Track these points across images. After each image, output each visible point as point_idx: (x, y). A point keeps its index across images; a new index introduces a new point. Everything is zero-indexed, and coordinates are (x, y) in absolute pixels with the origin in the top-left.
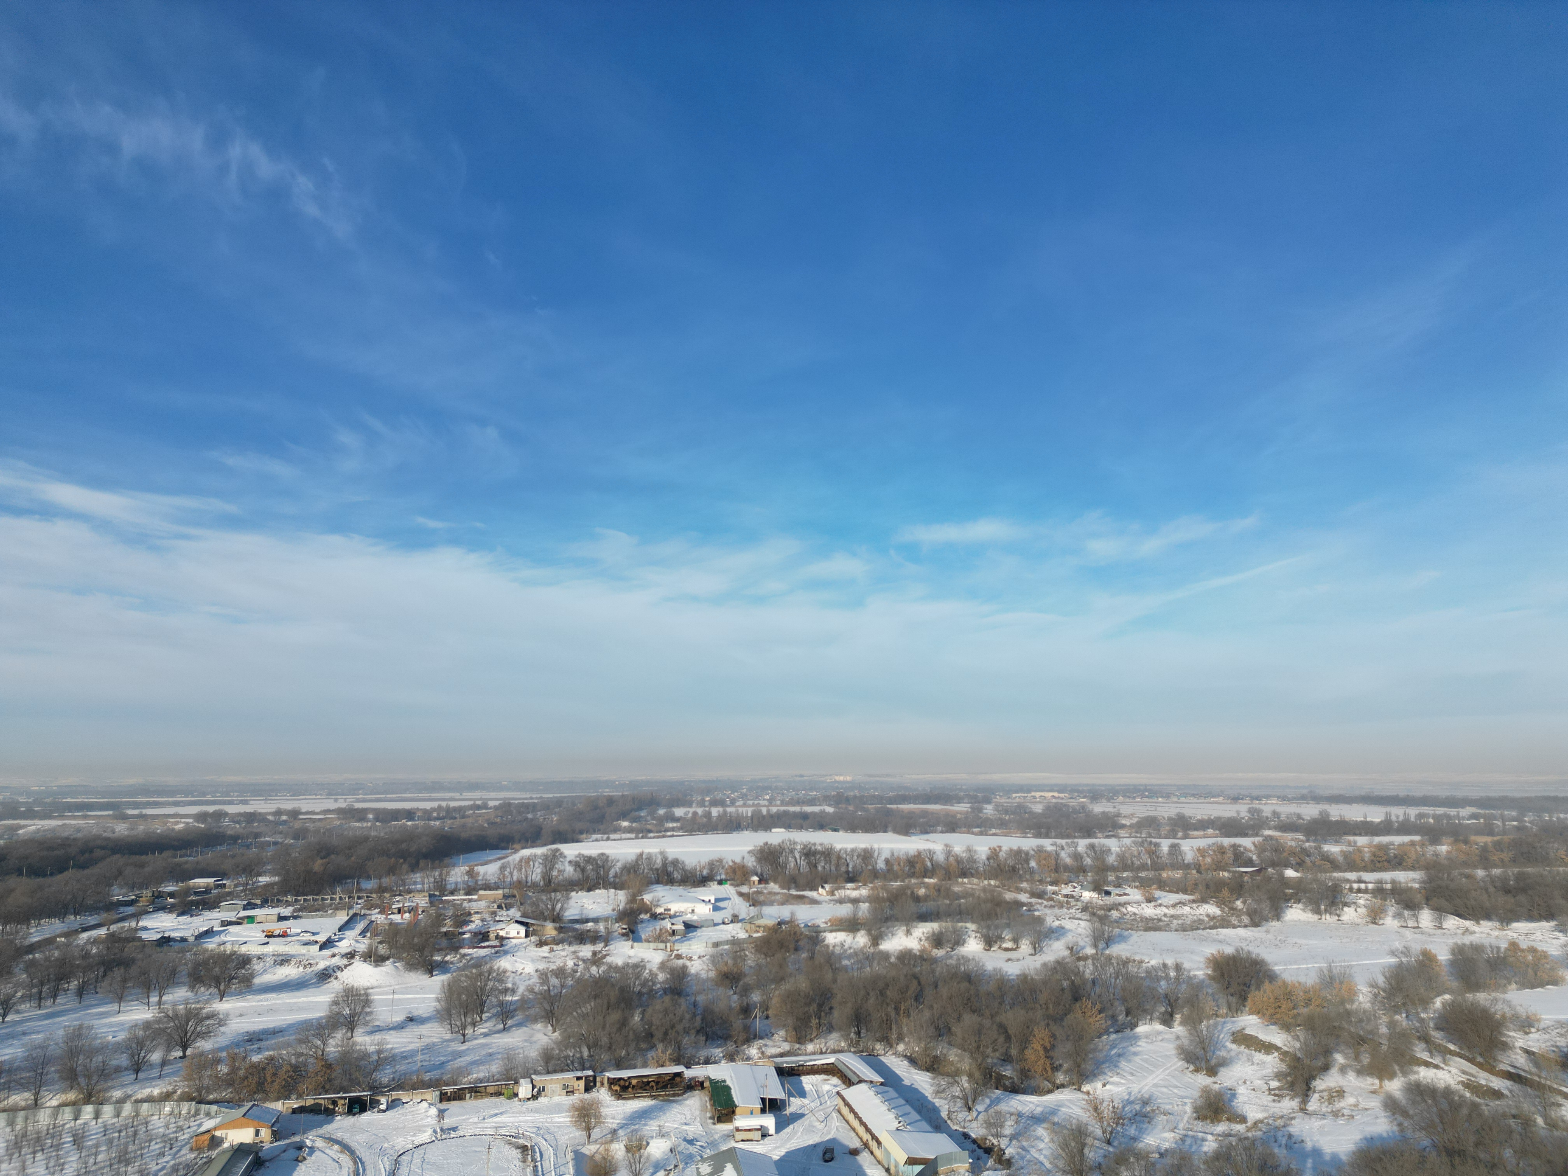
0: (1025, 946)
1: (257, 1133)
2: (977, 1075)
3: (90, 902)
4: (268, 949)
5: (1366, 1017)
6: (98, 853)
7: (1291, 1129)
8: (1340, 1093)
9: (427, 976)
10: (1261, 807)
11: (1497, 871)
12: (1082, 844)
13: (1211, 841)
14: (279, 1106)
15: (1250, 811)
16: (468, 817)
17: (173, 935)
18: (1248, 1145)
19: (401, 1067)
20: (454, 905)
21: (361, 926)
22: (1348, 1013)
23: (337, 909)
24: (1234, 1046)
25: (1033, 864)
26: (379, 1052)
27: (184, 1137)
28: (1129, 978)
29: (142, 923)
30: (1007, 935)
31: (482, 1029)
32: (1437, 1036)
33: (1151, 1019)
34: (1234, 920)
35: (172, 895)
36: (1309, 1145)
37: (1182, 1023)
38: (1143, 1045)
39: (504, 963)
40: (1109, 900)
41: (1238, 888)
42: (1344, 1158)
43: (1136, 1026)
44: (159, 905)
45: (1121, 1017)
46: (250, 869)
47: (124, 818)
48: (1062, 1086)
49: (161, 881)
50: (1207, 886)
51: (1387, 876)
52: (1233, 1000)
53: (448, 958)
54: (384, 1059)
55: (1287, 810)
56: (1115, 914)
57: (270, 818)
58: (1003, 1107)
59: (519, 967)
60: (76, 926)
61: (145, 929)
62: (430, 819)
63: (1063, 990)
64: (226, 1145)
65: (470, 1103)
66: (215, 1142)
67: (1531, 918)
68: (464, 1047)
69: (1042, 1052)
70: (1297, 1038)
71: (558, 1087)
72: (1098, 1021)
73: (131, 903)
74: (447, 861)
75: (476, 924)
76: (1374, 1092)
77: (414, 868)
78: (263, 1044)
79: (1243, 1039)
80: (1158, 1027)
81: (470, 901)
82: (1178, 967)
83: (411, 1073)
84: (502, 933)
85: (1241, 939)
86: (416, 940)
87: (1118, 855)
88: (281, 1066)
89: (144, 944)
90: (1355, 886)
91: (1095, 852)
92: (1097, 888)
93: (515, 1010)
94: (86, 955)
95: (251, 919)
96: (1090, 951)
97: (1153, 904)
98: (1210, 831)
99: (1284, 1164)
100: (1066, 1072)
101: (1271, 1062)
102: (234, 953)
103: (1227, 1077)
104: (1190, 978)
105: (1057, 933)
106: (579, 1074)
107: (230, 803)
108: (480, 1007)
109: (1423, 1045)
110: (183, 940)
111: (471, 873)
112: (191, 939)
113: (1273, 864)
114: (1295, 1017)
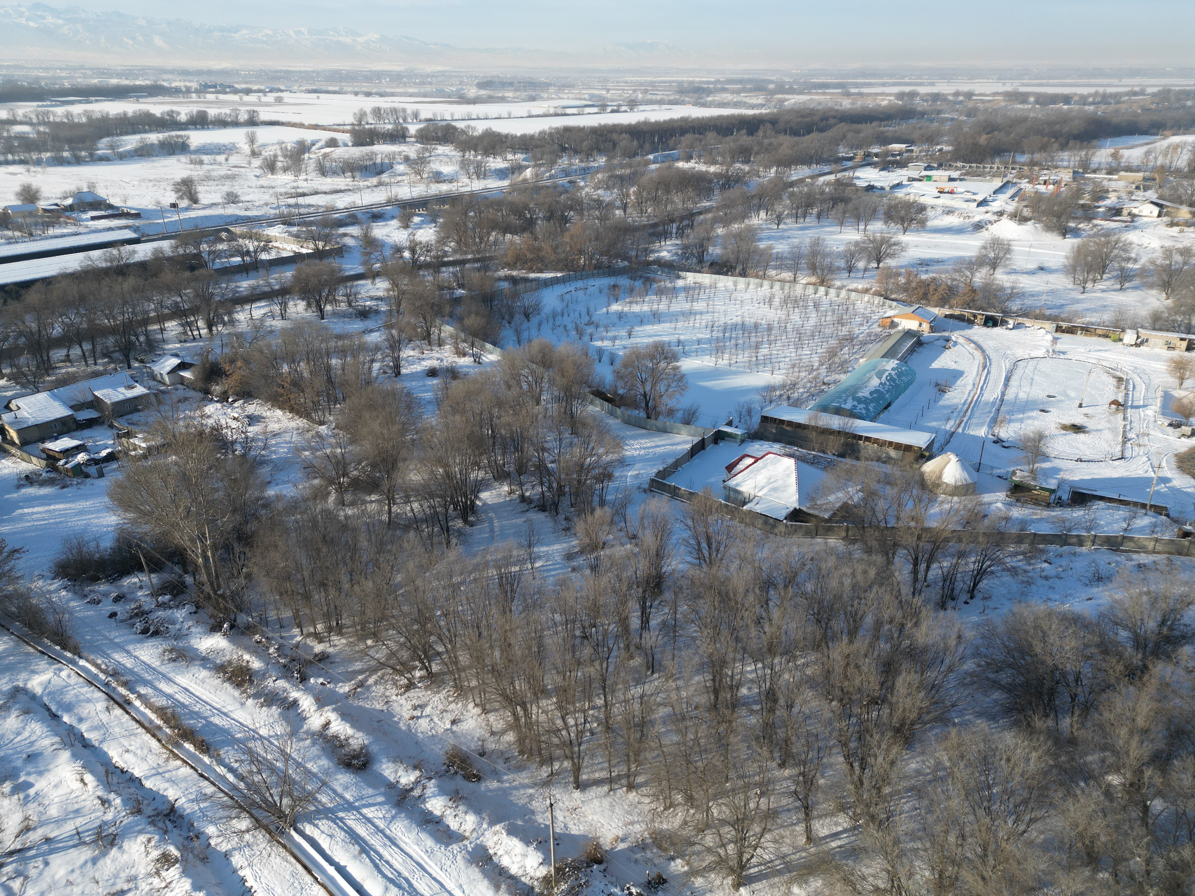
1: (920, 325)
3: (825, 156)
4: (939, 202)
6: (832, 121)
9: (1061, 238)
14: (936, 311)
16: (1124, 102)
17: (877, 184)
19: (1028, 302)
20: (1094, 182)
21: (1011, 191)
23: (994, 176)
26: (1012, 288)
27: (875, 317)
29: (857, 174)
31: (1100, 286)
35: (877, 155)
39: (1132, 237)
44: (867, 162)
46: (931, 139)
47: (848, 95)
49: (870, 145)
53: (1081, 226)
54: (1014, 294)
57: (950, 98)
59: (1145, 242)
60: (817, 172)
61: (858, 178)
62: (1085, 104)
64: (900, 328)
65: (1080, 337)
66: (893, 325)
68: (1083, 296)
71: (1161, 342)
73: (850, 159)
74: (1095, 142)
75: (1111, 200)
77: (1063, 147)
78: (930, 268)
81: (1110, 180)
83: (1036, 307)
84: (1135, 211)
86: (1056, 208)
88: (940, 285)
89: (857, 189)
93: (1134, 276)
94: (823, 193)
95: (929, 178)
102: (915, 202)
106: (1184, 336)
107: (921, 84)
108: (1103, 269)
110: (882, 188)
111: (1115, 156)
112: (888, 189)
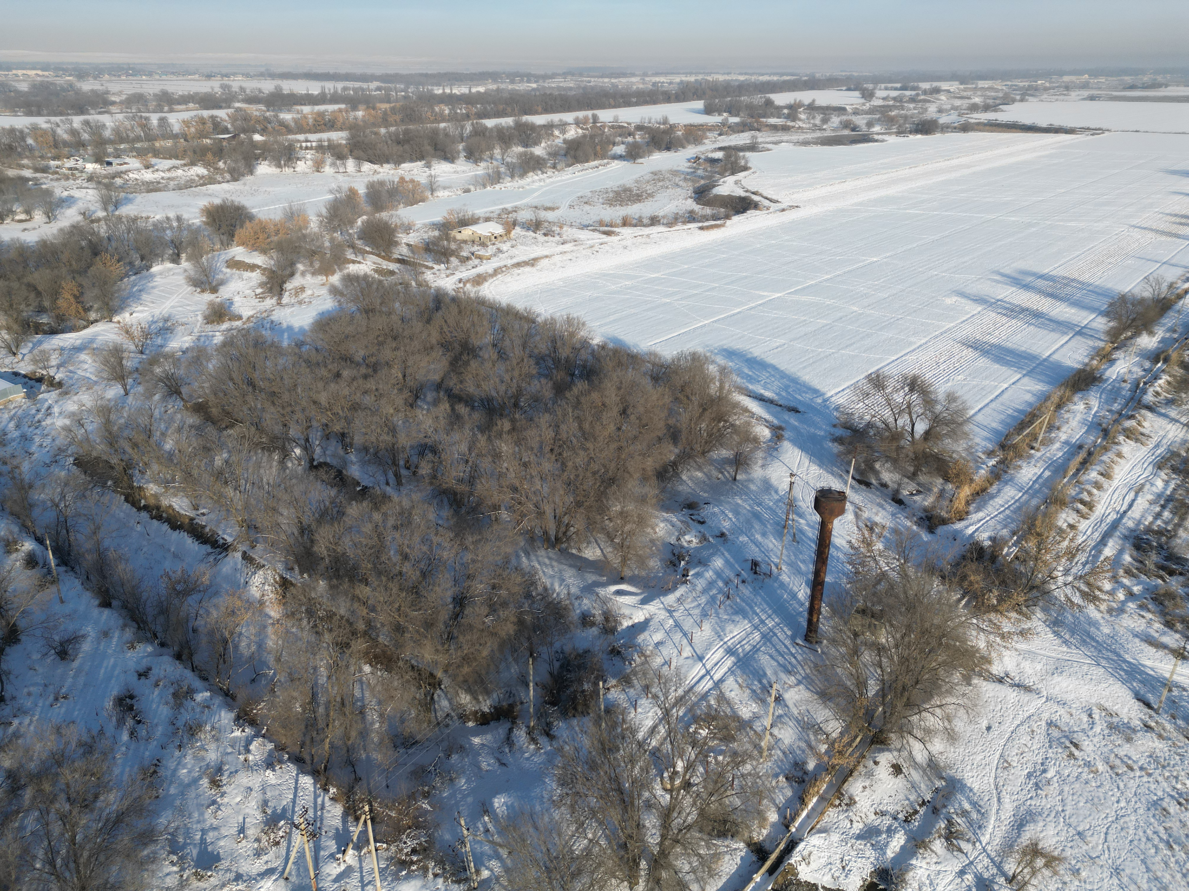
0: (39, 216)
2: (15, 327)
5: (318, 237)
7: (272, 318)
8: (302, 289)
10: (231, 83)
11: (392, 129)
12: (77, 121)
13: (193, 113)
15: (223, 87)
18: (245, 333)
22: (304, 236)
24: (228, 270)
25: (30, 141)
28: (139, 232)
30: (17, 208)
32: (359, 243)
33: (162, 261)
34: (219, 178)
36: (285, 325)
37: (188, 259)
38: (158, 280)
40: (111, 170)
41: (219, 152)
42: (307, 328)
43: (151, 267)
45: (137, 263)
48: (96, 321)
50: (195, 152)
51: (325, 136)
52: (224, 238)
55: (251, 85)
56: (118, 181)
58: (46, 346)
63: (82, 248)
67: (412, 160)
69: (72, 300)
70: (272, 258)
72: (118, 269)
76: (323, 285)
79: (235, 264)
80: (169, 265)
82: (179, 219)
85: (226, 192)
87: (113, 130)
90: (304, 144)
91: (91, 128)
92: (98, 159)
96: (101, 214)
97: (151, 170)
98: (191, 105)
99: (269, 340)
100: (97, 311)
101: (256, 277)
103: (225, 292)
104: (189, 226)
105: (68, 201)
109: (351, 250)
113: (244, 131)
114: (269, 244)
